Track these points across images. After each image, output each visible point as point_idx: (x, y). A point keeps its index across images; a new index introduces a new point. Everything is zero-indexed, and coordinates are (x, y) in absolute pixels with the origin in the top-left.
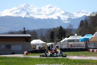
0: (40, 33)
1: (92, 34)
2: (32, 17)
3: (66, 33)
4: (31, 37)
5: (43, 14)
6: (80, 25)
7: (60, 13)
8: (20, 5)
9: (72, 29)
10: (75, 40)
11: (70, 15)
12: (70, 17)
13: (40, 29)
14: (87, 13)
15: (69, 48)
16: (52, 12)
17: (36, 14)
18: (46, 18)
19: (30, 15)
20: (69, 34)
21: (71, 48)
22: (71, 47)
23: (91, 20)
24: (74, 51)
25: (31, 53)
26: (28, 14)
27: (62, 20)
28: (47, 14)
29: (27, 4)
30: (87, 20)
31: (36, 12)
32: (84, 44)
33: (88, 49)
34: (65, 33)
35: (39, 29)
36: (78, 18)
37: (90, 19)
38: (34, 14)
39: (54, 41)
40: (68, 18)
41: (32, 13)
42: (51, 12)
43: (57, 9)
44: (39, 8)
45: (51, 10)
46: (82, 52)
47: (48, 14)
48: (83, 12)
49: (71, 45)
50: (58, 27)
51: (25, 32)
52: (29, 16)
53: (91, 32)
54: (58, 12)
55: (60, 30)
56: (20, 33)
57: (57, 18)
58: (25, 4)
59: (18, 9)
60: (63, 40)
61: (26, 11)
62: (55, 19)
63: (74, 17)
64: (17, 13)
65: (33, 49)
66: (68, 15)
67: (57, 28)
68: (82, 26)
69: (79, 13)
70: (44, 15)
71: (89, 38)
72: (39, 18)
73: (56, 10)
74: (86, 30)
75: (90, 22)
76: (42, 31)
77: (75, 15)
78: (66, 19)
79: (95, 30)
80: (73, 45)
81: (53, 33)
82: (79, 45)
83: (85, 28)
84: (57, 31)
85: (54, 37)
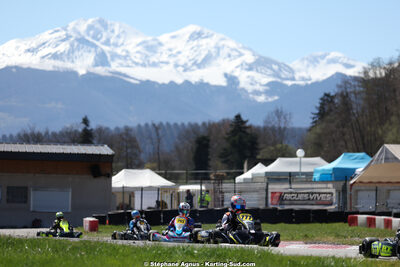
0: (152, 143)
1: (368, 154)
2: (120, 74)
3: (261, 146)
4: (112, 156)
5: (167, 63)
6: (317, 111)
7: (238, 61)
8: (71, 25)
9: (285, 128)
10: (297, 174)
11: (280, 70)
12: (280, 77)
13: (150, 123)
14: (348, 66)
15: (271, 206)
16: (203, 56)
17: (137, 60)
18: (179, 81)
19: (110, 66)
20: (272, 148)
21: (279, 208)
22: (281, 204)
23: (364, 95)
25: (110, 223)
26: (102, 59)
27: (243, 89)
28: (182, 63)
29: (101, 22)
30: (347, 94)
31: (138, 52)
32: (333, 191)
33: (350, 216)
34: (257, 144)
35: (147, 125)
36: (309, 82)
37: (362, 89)
38: (130, 62)
39: (209, 179)
40: (269, 84)
41: (119, 57)
42: (200, 54)
43: (223, 46)
44: (149, 38)
45: (198, 46)
46: (325, 225)
47: (186, 64)
48: (334, 61)
49: (278, 195)
50: (228, 120)
51: (87, 137)
52: (107, 68)
53: (364, 144)
54: (229, 56)
55: (234, 133)
56: (67, 139)
57: (223, 82)
58: (90, 21)
59: (63, 40)
60: (248, 175)
61: (93, 49)
62: (215, 86)
63: (293, 79)
64: (55, 56)
65: (118, 209)
66: (269, 72)
67: (224, 122)
68: (328, 117)
69: (318, 62)
70: (171, 65)
71: (354, 169)
72: (148, 81)
73: (218, 49)
74: (344, 135)
75: (361, 102)
76: (160, 132)
77: (299, 71)
78: (261, 85)
79: (382, 136)
80: (288, 196)
81: (205, 142)
82: (311, 197)
83: (338, 127)
84: (224, 138)
85: (209, 160)
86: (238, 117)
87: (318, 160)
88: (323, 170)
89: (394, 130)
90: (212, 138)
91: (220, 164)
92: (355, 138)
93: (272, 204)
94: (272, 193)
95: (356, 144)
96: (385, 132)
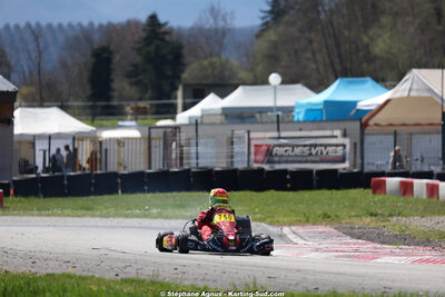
0: (29, 58)
4: (15, 93)
6: (268, 8)
10: (269, 109)
15: (256, 166)
21: (267, 167)
24: (284, 189)
25: (16, 194)
32: (346, 141)
33: (373, 179)
34: (182, 56)
39: (125, 114)
55: (148, 40)
60: (196, 111)
67: (131, 25)
68: (286, 18)
71: (355, 103)
74: (311, 42)
76: (40, 40)
80: (278, 151)
81: (106, 55)
82: (314, 152)
83: (301, 31)
84: (133, 48)
85: (112, 81)
86: (153, 18)
87: (299, 88)
88: (309, 104)
89: (386, 36)
90: (112, 48)
91: (127, 87)
92: (327, 48)
93: (256, 162)
94: (256, 146)
95: (329, 56)
96: (372, 39)
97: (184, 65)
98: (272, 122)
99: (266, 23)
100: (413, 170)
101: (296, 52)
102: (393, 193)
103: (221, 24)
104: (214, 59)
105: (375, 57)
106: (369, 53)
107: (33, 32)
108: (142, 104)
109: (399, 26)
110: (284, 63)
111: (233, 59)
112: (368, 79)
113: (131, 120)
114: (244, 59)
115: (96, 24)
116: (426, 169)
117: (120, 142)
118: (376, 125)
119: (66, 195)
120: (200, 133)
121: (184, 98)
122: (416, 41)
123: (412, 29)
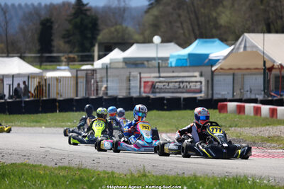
10: (154, 59)
15: (144, 95)
20: (113, 29)
21: (152, 96)
22: (154, 92)
24: (162, 109)
32: (202, 79)
33: (220, 104)
34: (97, 25)
49: (150, 84)
50: (69, 4)
55: (75, 15)
60: (106, 60)
71: (207, 55)
74: (179, 16)
76: (7, 15)
79: (216, 19)
80: (159, 85)
81: (48, 24)
82: (182, 86)
83: (174, 9)
84: (66, 20)
85: (52, 40)
86: (79, 1)
87: (172, 45)
88: (179, 55)
89: (228, 12)
90: (53, 19)
91: (62, 44)
92: (190, 19)
93: (145, 92)
94: (145, 82)
95: (191, 24)
96: (218, 14)
97: (99, 30)
98: (155, 67)
99: (151, 4)
100: (245, 97)
101: (170, 22)
102: (232, 112)
103: (122, 4)
104: (118, 27)
105: (221, 26)
106: (217, 23)
107: (2, 9)
108: (72, 55)
109: (236, 6)
110: (162, 30)
111: (130, 27)
112: (217, 40)
113: (65, 65)
114: (137, 27)
115: (43, 4)
116: (253, 97)
117: (58, 80)
118: (221, 69)
119: (24, 113)
120: (109, 74)
121: (99, 51)
122: (247, 15)
123: (244, 8)
